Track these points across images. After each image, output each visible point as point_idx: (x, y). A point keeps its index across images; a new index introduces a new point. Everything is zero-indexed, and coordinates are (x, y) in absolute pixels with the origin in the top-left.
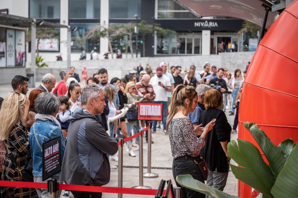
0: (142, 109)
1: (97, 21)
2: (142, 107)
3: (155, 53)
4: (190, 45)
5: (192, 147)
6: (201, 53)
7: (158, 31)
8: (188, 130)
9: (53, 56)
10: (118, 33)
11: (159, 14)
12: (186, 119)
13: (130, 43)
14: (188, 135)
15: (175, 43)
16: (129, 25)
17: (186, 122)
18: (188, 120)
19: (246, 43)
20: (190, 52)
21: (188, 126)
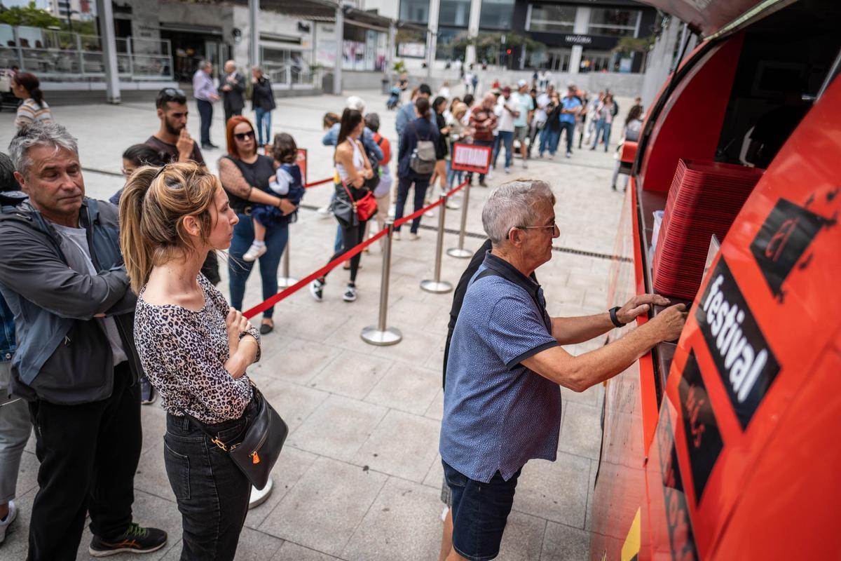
1: (466, 27)
3: (522, 66)
4: (558, 62)
5: (219, 400)
6: (569, 71)
7: (528, 43)
8: (180, 354)
9: (419, 63)
10: (485, 42)
11: (531, 25)
12: (160, 316)
13: (497, 54)
14: (187, 369)
15: (543, 57)
16: (497, 35)
17: (164, 327)
18: (170, 318)
19: (618, 63)
20: (557, 68)
21: (174, 339)
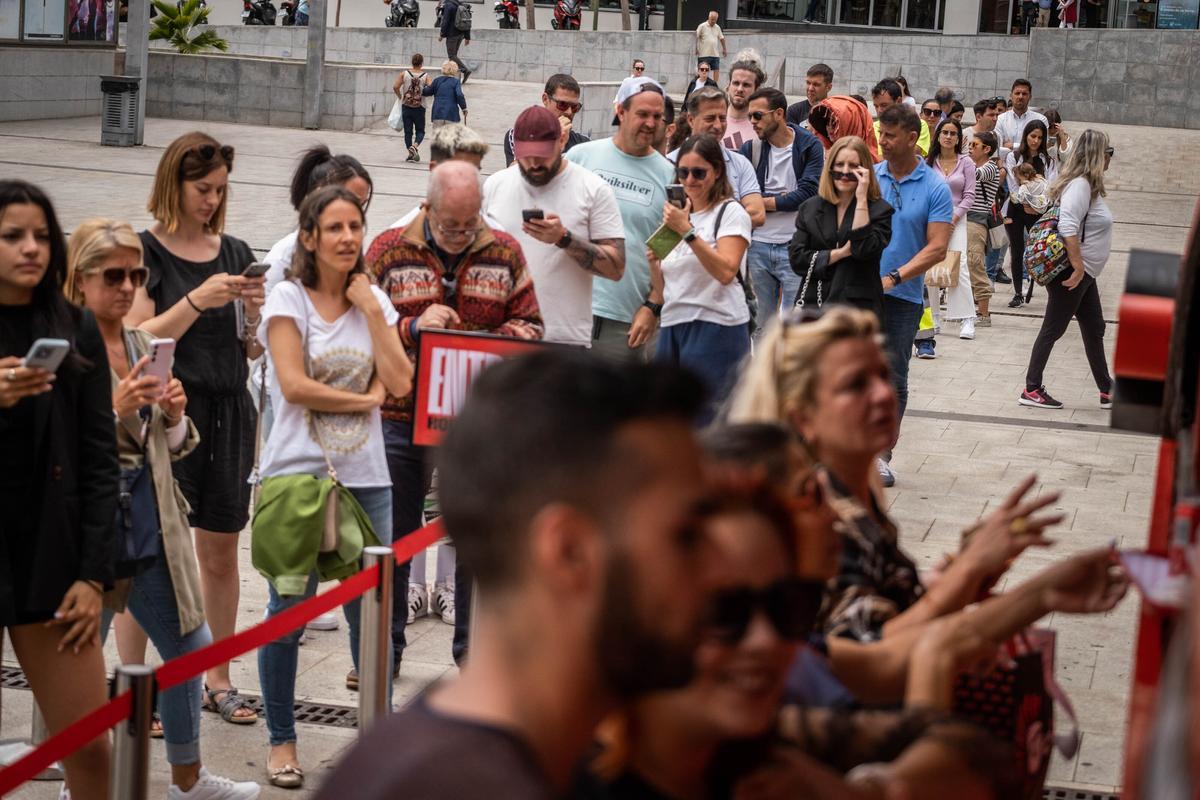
0: (443, 373)
2: (444, 360)
6: (941, 27)
